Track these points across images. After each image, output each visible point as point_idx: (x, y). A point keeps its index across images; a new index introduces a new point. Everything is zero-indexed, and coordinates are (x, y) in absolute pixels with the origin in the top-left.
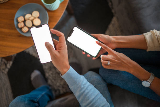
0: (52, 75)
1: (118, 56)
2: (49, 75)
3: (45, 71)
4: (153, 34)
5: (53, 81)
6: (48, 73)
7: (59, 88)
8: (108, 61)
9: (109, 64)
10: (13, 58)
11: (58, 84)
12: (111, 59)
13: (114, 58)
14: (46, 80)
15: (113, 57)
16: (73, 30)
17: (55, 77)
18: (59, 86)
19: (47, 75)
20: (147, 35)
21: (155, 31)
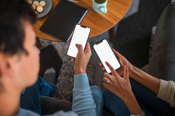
0: (63, 81)
1: (120, 80)
2: (61, 79)
3: (61, 74)
4: (169, 84)
5: (62, 86)
6: (62, 77)
7: (62, 96)
8: (109, 79)
9: (108, 82)
10: (42, 48)
11: (63, 92)
12: (112, 80)
13: (115, 80)
14: (56, 81)
15: (114, 78)
16: (102, 41)
17: (65, 84)
18: (63, 94)
19: (60, 78)
20: (163, 82)
21: (172, 82)
